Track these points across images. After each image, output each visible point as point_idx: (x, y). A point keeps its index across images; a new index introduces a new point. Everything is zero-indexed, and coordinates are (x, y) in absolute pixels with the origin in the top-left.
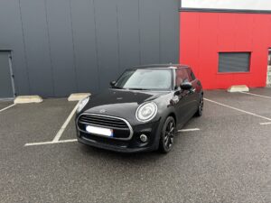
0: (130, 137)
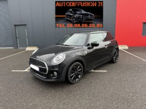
0: (47, 73)
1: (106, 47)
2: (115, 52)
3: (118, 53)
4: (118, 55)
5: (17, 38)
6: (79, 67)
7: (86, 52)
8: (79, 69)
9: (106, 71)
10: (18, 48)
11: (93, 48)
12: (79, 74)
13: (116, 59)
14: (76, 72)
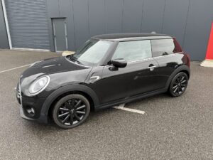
1: (152, 68)
2: (179, 77)
4: (186, 83)
7: (98, 78)
10: (55, 51)
11: (116, 70)
13: (181, 90)
14: (73, 110)
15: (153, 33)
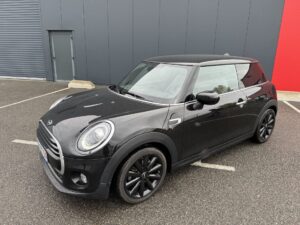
0: (62, 172)
1: (241, 104)
2: (267, 117)
3: (273, 118)
4: (273, 123)
5: (52, 58)
6: (154, 159)
7: (180, 121)
8: (154, 165)
9: (232, 169)
10: (54, 81)
11: (200, 107)
12: (152, 179)
13: (267, 133)
14: (144, 174)
15: (227, 55)
